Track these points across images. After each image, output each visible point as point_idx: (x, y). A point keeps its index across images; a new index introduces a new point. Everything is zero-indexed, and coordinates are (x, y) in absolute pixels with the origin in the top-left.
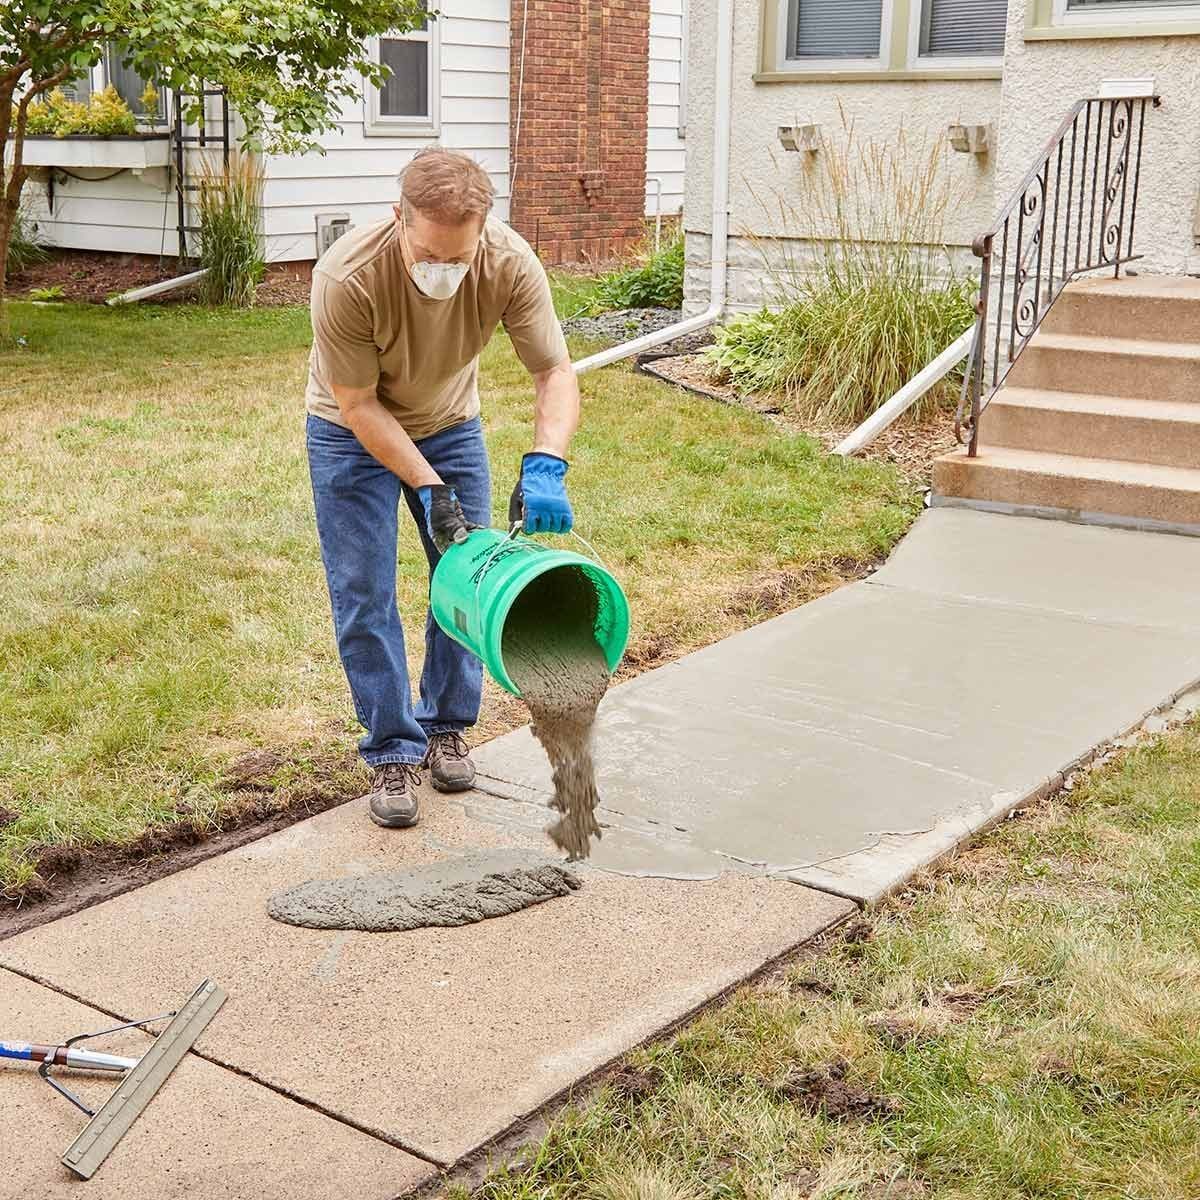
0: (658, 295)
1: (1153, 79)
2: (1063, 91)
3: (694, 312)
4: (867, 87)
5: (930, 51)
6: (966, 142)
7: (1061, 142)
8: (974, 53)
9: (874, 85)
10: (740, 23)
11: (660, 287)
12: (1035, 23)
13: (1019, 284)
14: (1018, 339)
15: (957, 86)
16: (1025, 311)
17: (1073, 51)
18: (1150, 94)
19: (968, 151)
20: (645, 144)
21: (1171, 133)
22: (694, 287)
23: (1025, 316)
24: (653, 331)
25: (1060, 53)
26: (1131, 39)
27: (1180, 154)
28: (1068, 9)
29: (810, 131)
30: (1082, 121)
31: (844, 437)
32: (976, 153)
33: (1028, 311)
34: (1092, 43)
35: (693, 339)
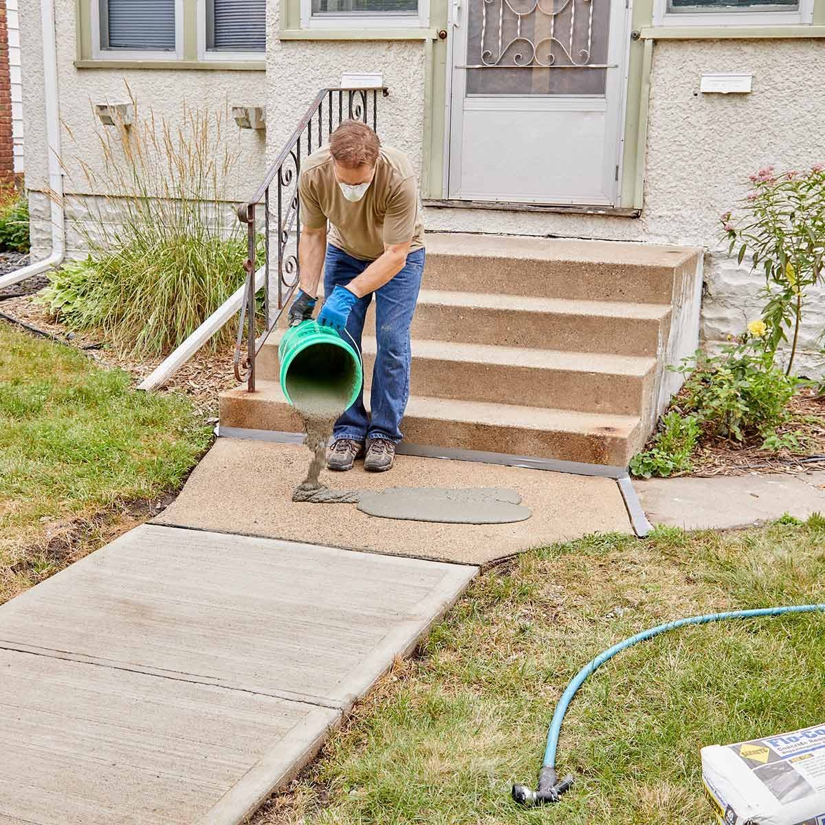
0: (13, 241)
1: (381, 74)
2: (313, 82)
3: (40, 256)
4: (168, 74)
5: (216, 46)
6: (247, 120)
7: (309, 123)
8: (248, 50)
9: (173, 73)
10: (60, 19)
11: (14, 235)
12: (288, 25)
13: (282, 244)
14: (285, 290)
15: (238, 75)
16: (289, 266)
17: (319, 49)
18: (380, 85)
19: (250, 128)
20: (10, 115)
21: (398, 117)
22: (38, 236)
23: (289, 269)
24: (6, 273)
25: (308, 51)
26: (362, 41)
27: (406, 134)
28: (312, 15)
29: (122, 109)
30: (325, 106)
31: (153, 369)
32: (257, 129)
33: (291, 265)
34: (332, 43)
35: (40, 280)
